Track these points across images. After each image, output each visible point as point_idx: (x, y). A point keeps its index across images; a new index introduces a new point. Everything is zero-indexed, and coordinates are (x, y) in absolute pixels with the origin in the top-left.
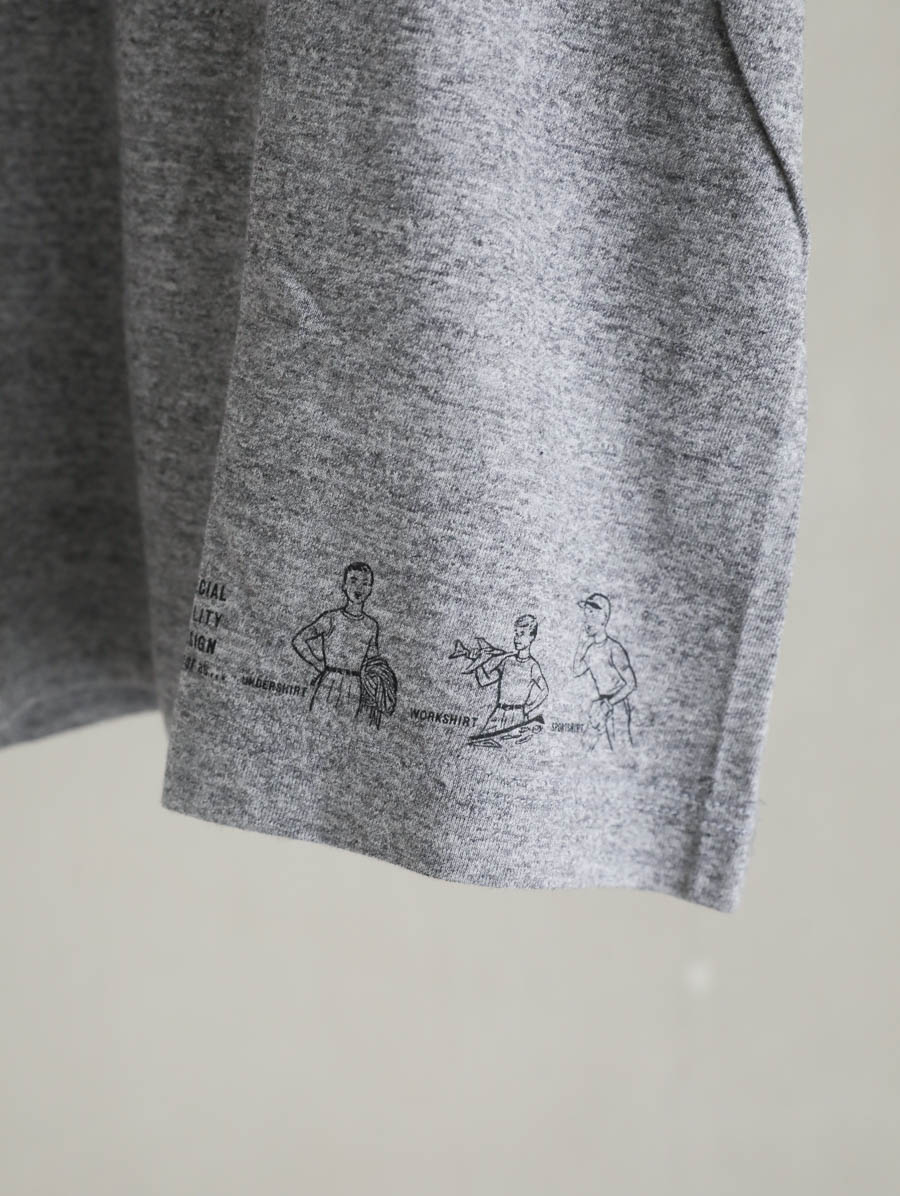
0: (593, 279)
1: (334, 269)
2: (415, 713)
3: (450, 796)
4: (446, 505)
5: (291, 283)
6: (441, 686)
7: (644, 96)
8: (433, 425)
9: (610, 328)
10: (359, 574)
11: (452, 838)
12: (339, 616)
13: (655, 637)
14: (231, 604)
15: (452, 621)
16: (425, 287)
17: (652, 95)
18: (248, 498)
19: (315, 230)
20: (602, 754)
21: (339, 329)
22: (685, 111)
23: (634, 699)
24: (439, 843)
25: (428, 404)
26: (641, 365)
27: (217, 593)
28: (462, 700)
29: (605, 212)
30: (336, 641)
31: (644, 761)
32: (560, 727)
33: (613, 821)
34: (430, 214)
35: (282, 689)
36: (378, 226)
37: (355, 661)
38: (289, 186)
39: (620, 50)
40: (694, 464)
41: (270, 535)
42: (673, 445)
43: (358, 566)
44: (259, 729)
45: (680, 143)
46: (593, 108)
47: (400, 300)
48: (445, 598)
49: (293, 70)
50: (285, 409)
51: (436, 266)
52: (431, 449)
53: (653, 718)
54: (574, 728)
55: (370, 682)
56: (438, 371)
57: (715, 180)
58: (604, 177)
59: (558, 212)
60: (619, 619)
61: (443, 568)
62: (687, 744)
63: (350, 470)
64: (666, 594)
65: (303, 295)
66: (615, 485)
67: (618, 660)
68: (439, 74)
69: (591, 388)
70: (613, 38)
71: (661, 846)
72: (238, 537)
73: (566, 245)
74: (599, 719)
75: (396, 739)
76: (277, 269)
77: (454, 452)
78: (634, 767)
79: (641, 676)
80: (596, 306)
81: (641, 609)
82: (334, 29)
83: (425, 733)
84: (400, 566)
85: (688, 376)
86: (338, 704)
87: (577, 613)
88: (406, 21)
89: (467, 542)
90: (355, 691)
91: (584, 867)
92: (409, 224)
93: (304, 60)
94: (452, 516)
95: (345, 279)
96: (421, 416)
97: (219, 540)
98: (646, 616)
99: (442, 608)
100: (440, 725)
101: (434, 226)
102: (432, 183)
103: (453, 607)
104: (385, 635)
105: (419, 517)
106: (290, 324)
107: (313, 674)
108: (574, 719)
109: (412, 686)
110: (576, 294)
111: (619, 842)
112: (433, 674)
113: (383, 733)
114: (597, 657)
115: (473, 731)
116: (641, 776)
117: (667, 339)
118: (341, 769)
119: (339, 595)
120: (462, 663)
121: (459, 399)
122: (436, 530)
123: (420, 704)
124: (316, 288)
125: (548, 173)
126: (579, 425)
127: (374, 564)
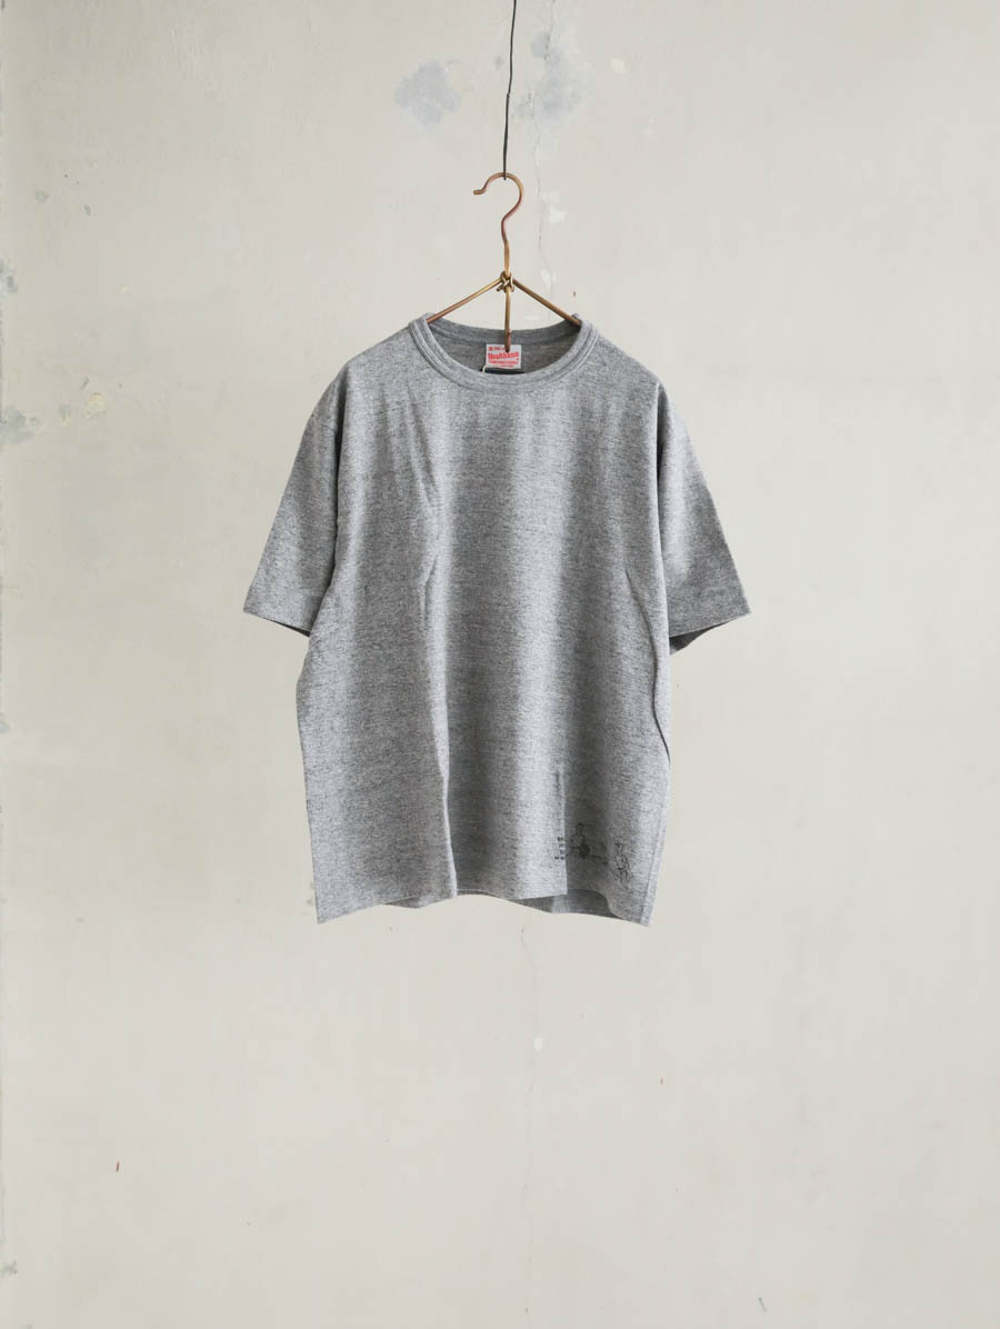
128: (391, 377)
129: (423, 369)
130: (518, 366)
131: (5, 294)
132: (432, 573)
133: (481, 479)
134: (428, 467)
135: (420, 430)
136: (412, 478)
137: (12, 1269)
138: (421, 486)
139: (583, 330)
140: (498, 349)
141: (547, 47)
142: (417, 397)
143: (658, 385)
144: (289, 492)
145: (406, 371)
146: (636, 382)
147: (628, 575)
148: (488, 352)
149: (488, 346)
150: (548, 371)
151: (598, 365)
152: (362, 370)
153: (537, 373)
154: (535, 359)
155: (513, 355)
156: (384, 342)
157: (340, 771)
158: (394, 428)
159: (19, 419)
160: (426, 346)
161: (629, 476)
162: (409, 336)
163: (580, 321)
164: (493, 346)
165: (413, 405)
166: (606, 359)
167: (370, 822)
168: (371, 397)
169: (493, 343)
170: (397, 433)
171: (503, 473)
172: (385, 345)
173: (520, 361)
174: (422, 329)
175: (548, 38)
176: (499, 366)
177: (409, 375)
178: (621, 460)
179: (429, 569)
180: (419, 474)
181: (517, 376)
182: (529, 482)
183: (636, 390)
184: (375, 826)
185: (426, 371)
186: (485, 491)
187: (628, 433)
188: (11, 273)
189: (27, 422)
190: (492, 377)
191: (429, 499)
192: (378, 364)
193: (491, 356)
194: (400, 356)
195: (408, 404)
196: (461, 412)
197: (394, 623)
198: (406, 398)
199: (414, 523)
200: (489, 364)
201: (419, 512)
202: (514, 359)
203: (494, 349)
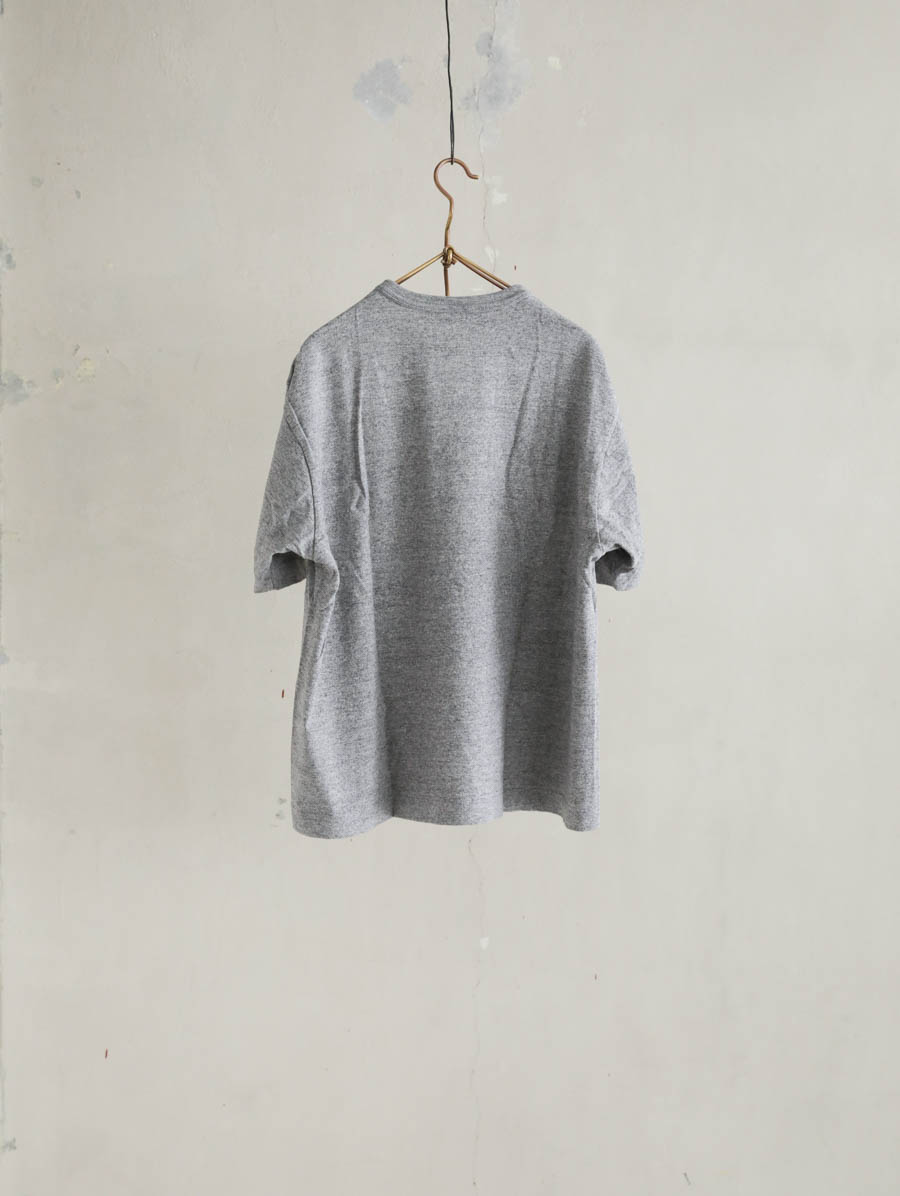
131: (4, 269)
137: (11, 1146)
141: (490, 46)
159: (18, 382)
175: (491, 38)
188: (9, 252)
189: (25, 385)
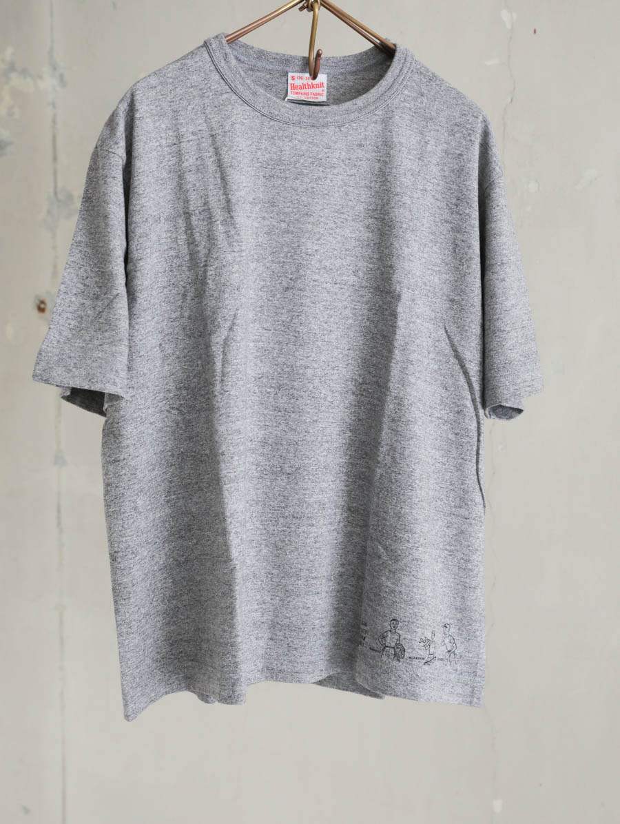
0: (446, 543)
1: (390, 545)
2: (410, 658)
3: (420, 678)
4: (418, 604)
5: (380, 547)
6: (417, 650)
7: (458, 499)
8: (415, 584)
9: (450, 555)
10: (395, 622)
11: (421, 690)
12: (389, 633)
13: (461, 635)
14: (368, 628)
15: (419, 634)
16: (414, 551)
17: (461, 499)
18: (371, 600)
19: (386, 535)
20: (449, 667)
21: (391, 560)
22: (469, 503)
23: (456, 652)
24: (417, 691)
25: (415, 579)
26: (458, 564)
27: (366, 625)
28: (422, 654)
29: (448, 527)
30: (388, 639)
31: (459, 668)
32: (439, 659)
33: (452, 685)
34: (415, 533)
35: (376, 651)
36: (402, 535)
37: (393, 644)
38: (380, 523)
39: (453, 488)
40: (472, 590)
41: (375, 610)
42: (467, 585)
43: (394, 620)
44: (371, 661)
45: (468, 510)
46: (446, 501)
47: (407, 554)
48: (418, 627)
49: (381, 496)
50: (378, 578)
51: (417, 545)
52: (415, 590)
53: (461, 656)
54: (442, 659)
55: (397, 650)
56: (417, 571)
57: (477, 518)
58: (448, 518)
59: (437, 527)
60: (452, 630)
61: (417, 620)
62: (470, 663)
63: (393, 595)
64: (464, 624)
65: (382, 550)
66: (451, 595)
67: (452, 641)
68: (418, 500)
69: (445, 570)
70: (450, 485)
71: (464, 692)
72: (369, 610)
73: (439, 535)
74: (447, 657)
75: (404, 665)
76: (377, 543)
77: (420, 590)
78: (457, 670)
79: (458, 645)
80: (447, 550)
81: (458, 627)
82: (391, 488)
83: (413, 663)
84: (406, 620)
85: (471, 567)
86: (388, 656)
87: (442, 629)
88: (410, 488)
89: (423, 613)
90: (393, 653)
91: (444, 697)
92: (410, 535)
93: (383, 494)
94: (420, 607)
95: (393, 547)
96: (413, 582)
97: (365, 610)
98: (459, 629)
99: (417, 630)
100: (417, 660)
101: (416, 536)
102: (416, 525)
103: (420, 629)
104: (402, 638)
105: (411, 607)
106: (379, 557)
107: (383, 648)
108: (441, 657)
109: (409, 651)
110: (441, 547)
111: (453, 691)
112: (415, 647)
113: (401, 663)
114: (447, 641)
115: (425, 661)
116: (458, 672)
117: (465, 558)
118: (388, 673)
119: (389, 627)
120: (422, 644)
121: (421, 577)
122: (416, 610)
123: (411, 655)
124: (386, 549)
125: (435, 518)
126: (442, 580)
127: (399, 619)
128: (185, 103)
129: (221, 94)
130: (323, 99)
132: (231, 329)
133: (284, 225)
134: (228, 207)
135: (220, 165)
136: (210, 219)
138: (220, 228)
139: (398, 55)
140: (301, 78)
142: (214, 125)
143: (481, 118)
144: (79, 238)
145: (202, 96)
146: (457, 115)
147: (446, 332)
148: (290, 81)
149: (290, 75)
150: (360, 101)
151: (415, 95)
152: (152, 94)
153: (348, 104)
154: (342, 91)
155: (318, 86)
156: (177, 61)
157: (145, 554)
158: (190, 161)
160: (226, 67)
161: (447, 222)
162: (206, 55)
163: (395, 45)
164: (296, 75)
165: (212, 136)
166: (424, 90)
167: (174, 602)
168: (163, 126)
169: (296, 72)
170: (193, 168)
171: (311, 219)
172: (179, 64)
173: (325, 93)
174: (221, 47)
176: (303, 98)
177: (206, 101)
178: (439, 203)
179: (228, 324)
180: (219, 215)
181: (325, 108)
182: (338, 230)
183: (456, 124)
184: (179, 605)
185: (225, 96)
186: (288, 238)
187: (447, 174)
190: (298, 108)
191: (230, 244)
192: (170, 87)
193: (294, 87)
194: (195, 78)
195: (206, 134)
196: (263, 147)
197: (193, 385)
198: (204, 127)
199: (211, 272)
200: (291, 96)
201: (217, 259)
202: (318, 90)
203: (299, 79)
